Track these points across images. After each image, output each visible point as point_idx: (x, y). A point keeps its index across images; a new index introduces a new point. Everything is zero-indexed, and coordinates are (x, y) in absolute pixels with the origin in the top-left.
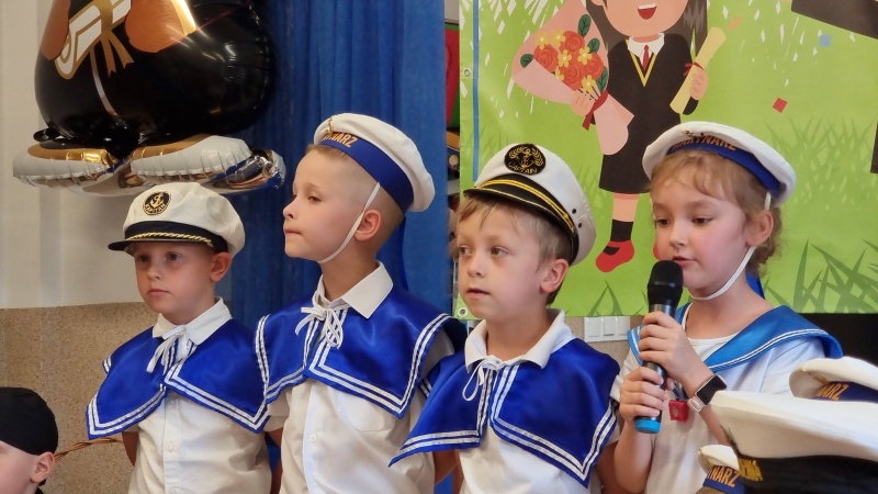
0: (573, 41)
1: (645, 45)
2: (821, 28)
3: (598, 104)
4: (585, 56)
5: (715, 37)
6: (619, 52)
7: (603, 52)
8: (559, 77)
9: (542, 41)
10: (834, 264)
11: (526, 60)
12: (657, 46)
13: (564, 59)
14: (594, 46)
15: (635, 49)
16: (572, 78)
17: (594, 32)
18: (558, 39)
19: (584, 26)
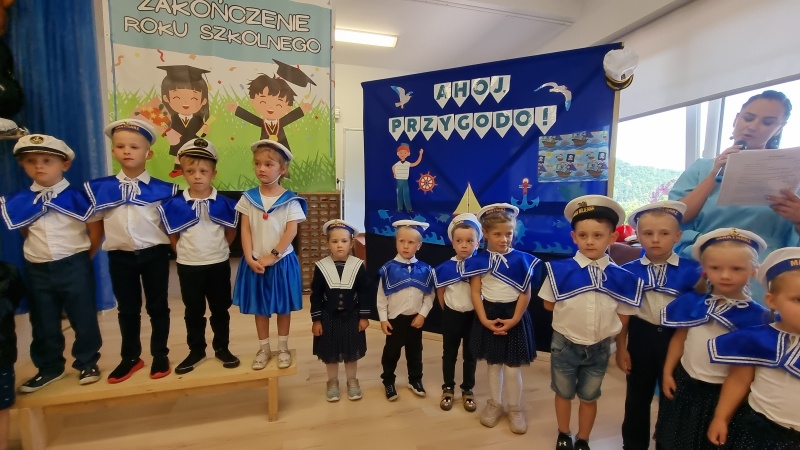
0: (157, 111)
1: (186, 116)
2: (243, 121)
3: (168, 130)
4: (162, 116)
5: (212, 119)
6: (175, 117)
7: (169, 116)
8: (151, 121)
9: (144, 109)
10: (248, 179)
11: (137, 114)
12: (190, 117)
13: (153, 116)
14: (165, 114)
15: (182, 117)
16: (157, 121)
17: (165, 109)
18: (150, 109)
19: (161, 107)
